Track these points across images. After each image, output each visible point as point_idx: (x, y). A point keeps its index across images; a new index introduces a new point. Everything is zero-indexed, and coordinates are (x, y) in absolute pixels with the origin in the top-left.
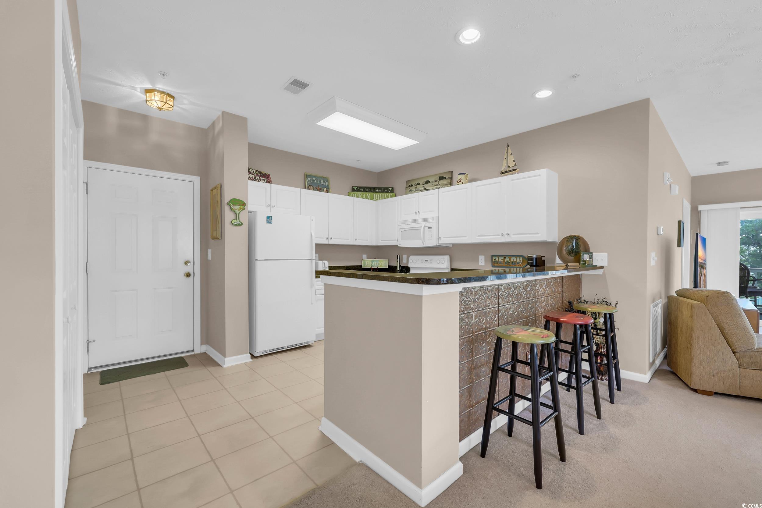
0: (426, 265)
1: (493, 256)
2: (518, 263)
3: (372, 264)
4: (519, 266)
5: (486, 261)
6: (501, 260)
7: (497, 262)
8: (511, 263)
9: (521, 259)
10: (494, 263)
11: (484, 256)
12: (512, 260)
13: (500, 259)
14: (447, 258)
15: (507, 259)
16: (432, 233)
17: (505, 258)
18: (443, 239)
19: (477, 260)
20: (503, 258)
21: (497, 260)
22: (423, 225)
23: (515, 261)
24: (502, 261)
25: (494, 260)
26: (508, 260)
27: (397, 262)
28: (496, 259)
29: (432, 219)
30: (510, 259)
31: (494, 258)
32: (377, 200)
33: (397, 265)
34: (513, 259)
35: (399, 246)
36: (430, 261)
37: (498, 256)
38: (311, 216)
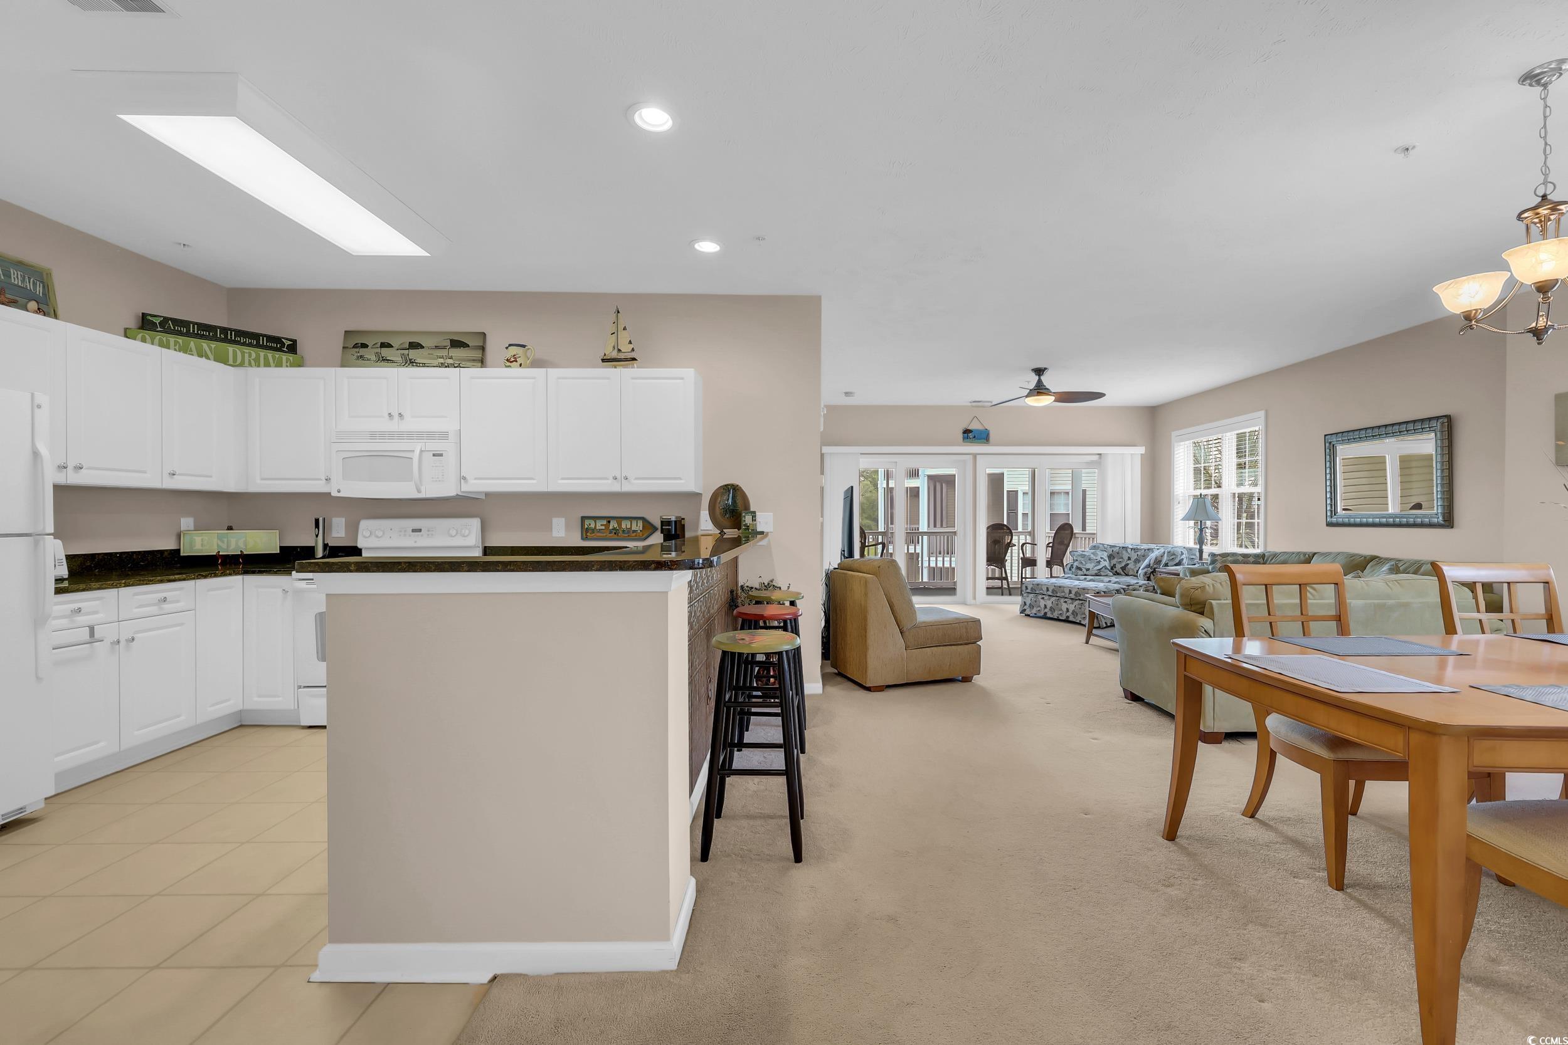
0: (416, 542)
1: (583, 519)
2: (634, 531)
3: (220, 543)
4: (636, 536)
5: (568, 527)
6: (601, 525)
7: (593, 530)
8: (621, 532)
9: (640, 523)
10: (586, 533)
11: (564, 519)
12: (623, 526)
13: (600, 525)
14: (475, 523)
15: (613, 524)
16: (443, 466)
17: (609, 522)
18: (472, 481)
19: (550, 528)
20: (605, 522)
21: (593, 526)
22: (418, 447)
23: (629, 526)
24: (603, 527)
25: (586, 526)
26: (616, 526)
27: (317, 536)
28: (590, 525)
29: (444, 436)
30: (620, 525)
31: (587, 522)
32: (241, 365)
33: (316, 542)
34: (625, 525)
35: (334, 494)
36: (428, 531)
37: (595, 518)
38: (33, 395)
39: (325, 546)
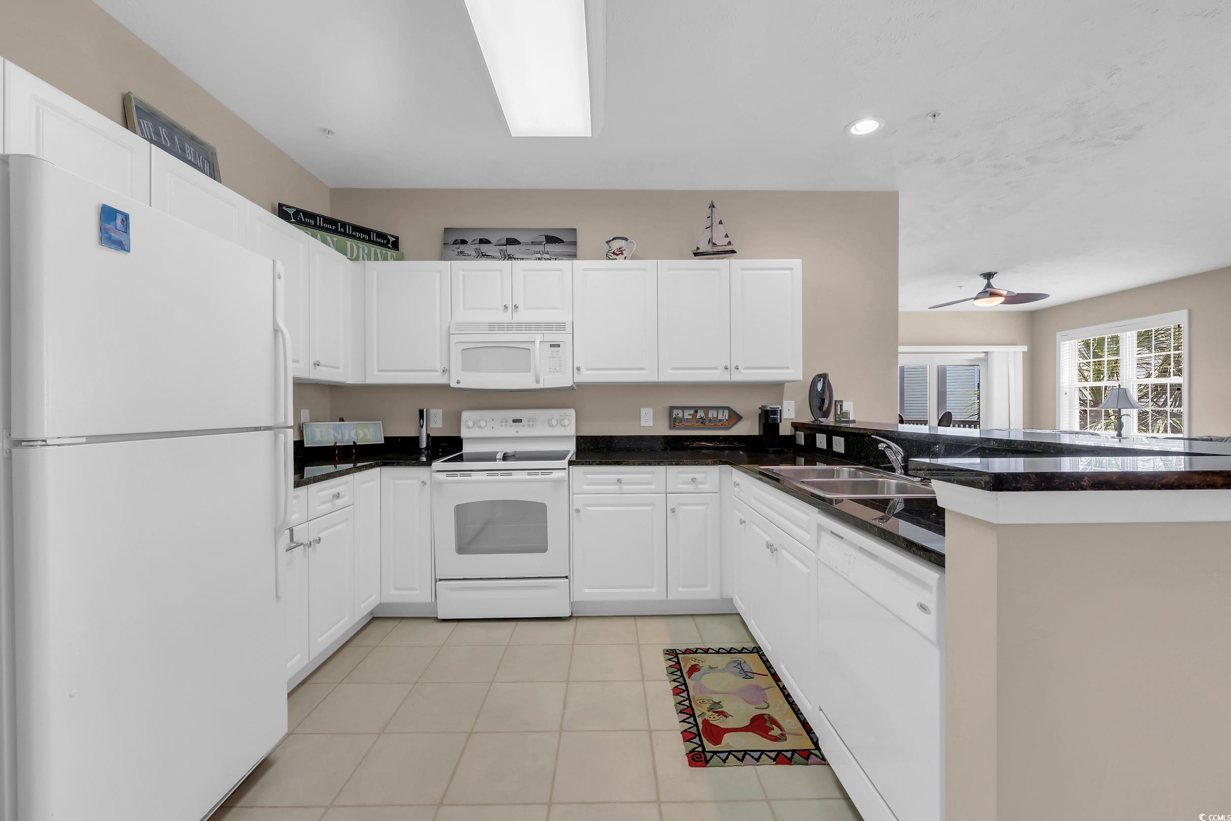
0: (518, 432)
1: (672, 409)
2: (720, 421)
3: (336, 435)
4: (722, 425)
5: (655, 419)
6: (689, 415)
7: (681, 420)
8: (708, 422)
9: (726, 413)
10: (674, 422)
11: (652, 409)
12: (710, 416)
13: (687, 414)
14: (571, 414)
15: (701, 414)
17: (696, 412)
19: (639, 417)
20: (692, 412)
21: (680, 415)
22: (537, 338)
23: (715, 416)
24: (691, 417)
25: (674, 416)
26: (703, 415)
27: (421, 427)
28: (678, 414)
29: (558, 326)
30: (706, 414)
31: (675, 412)
33: (420, 433)
34: (712, 414)
35: (453, 385)
36: (529, 421)
37: (683, 408)
39: (428, 435)
